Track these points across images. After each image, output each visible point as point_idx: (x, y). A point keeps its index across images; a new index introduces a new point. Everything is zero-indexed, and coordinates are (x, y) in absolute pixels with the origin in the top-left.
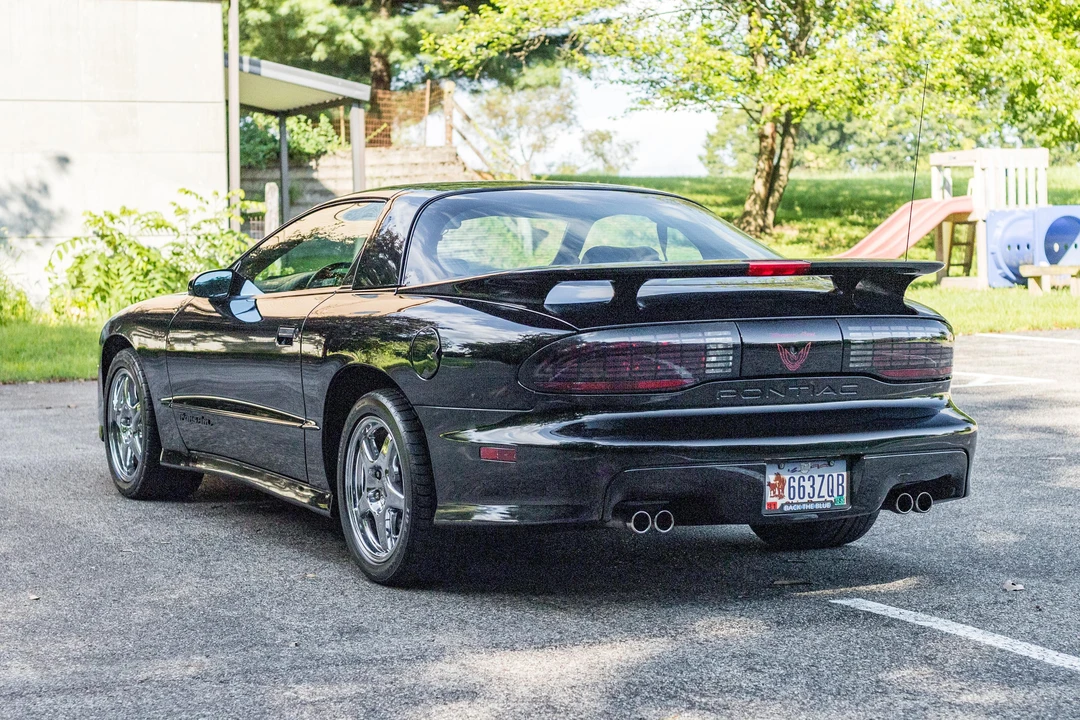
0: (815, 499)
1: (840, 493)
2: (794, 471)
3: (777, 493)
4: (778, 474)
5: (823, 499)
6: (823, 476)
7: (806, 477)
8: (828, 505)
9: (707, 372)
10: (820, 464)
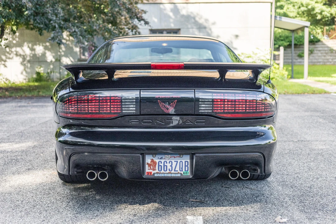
0: (173, 172)
1: (186, 170)
2: (161, 158)
3: (152, 168)
4: (152, 160)
5: (177, 172)
6: (177, 162)
7: (168, 161)
8: (179, 175)
9: (124, 111)
10: (175, 156)
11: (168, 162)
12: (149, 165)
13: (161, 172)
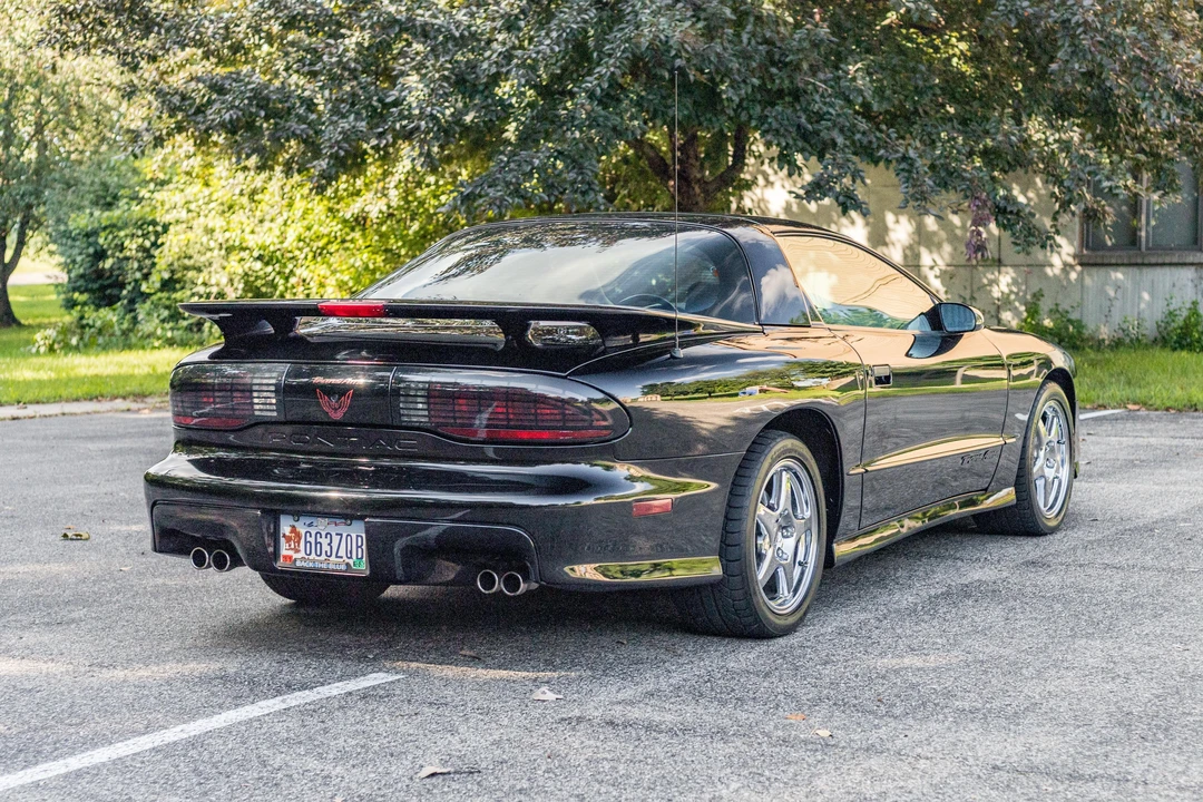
0: (333, 558)
1: (360, 556)
2: (310, 525)
3: (293, 546)
4: (293, 527)
5: (341, 560)
6: (341, 535)
7: (324, 534)
8: (344, 568)
10: (338, 521)
11: (324, 536)
12: (288, 539)
13: (311, 557)
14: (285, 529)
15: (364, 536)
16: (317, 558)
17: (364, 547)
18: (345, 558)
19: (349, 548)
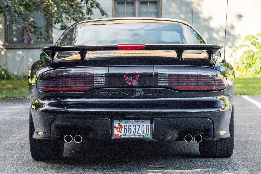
0: (136, 134)
1: (147, 132)
2: (126, 123)
3: (119, 131)
4: (119, 124)
6: (140, 125)
7: (132, 125)
8: (141, 137)
9: (95, 85)
10: (138, 121)
12: (117, 128)
13: (126, 134)
14: (116, 124)
15: (149, 125)
16: (129, 134)
17: (149, 129)
18: (141, 133)
19: (143, 130)
